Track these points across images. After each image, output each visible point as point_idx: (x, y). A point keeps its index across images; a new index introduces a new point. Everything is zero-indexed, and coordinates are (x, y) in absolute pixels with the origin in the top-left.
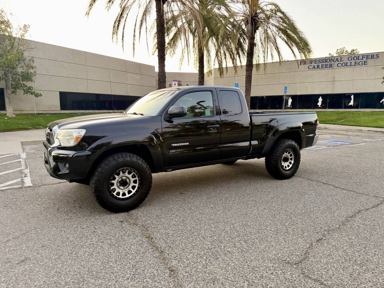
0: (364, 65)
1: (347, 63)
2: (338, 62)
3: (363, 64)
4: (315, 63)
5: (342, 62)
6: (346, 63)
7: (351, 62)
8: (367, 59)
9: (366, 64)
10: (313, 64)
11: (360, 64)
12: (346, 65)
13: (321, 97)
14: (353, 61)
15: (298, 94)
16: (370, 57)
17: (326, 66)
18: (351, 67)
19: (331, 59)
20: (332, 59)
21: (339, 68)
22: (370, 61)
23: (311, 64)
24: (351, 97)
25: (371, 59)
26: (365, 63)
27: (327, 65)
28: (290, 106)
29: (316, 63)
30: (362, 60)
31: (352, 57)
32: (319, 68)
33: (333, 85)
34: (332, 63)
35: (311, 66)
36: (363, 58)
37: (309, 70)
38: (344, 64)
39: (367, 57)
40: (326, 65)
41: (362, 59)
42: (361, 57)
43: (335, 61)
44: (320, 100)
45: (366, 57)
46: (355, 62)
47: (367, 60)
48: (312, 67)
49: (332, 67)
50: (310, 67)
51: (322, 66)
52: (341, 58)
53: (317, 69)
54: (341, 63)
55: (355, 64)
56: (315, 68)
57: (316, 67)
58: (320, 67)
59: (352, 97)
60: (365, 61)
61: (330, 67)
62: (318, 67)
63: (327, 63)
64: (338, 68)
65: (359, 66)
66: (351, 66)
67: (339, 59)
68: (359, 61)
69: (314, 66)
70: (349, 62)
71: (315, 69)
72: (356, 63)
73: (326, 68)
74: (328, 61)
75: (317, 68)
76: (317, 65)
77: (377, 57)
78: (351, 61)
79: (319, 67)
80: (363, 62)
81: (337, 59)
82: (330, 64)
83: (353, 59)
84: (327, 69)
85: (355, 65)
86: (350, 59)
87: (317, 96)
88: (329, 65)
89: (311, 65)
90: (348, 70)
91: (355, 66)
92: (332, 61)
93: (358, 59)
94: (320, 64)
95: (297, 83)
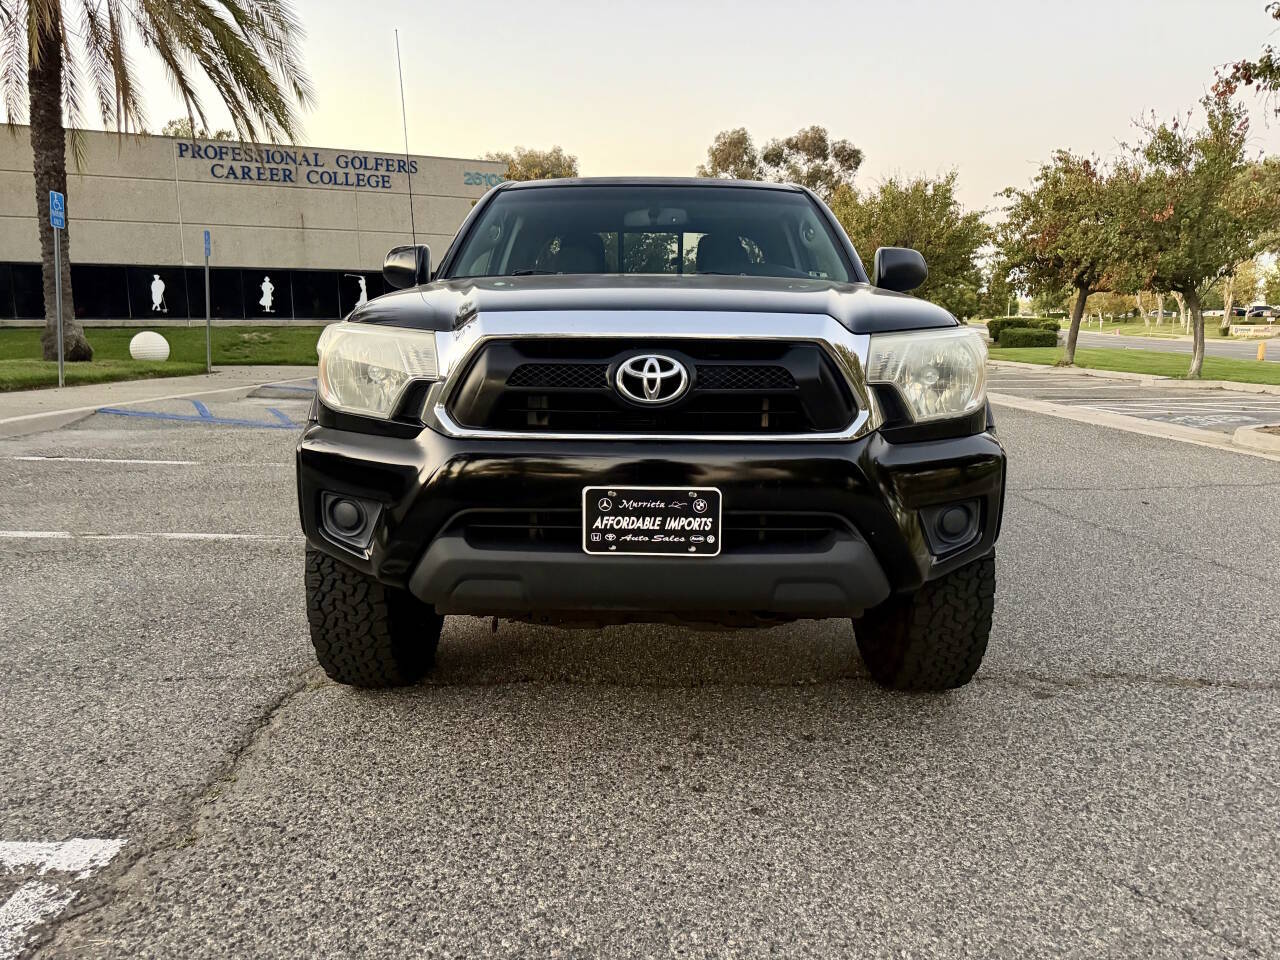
0: (384, 186)
1: (335, 173)
2: (309, 169)
3: (381, 184)
4: (234, 159)
5: (320, 170)
6: (333, 175)
7: (347, 174)
8: (388, 170)
9: (387, 185)
10: (227, 162)
11: (373, 181)
12: (333, 179)
13: (267, 279)
14: (350, 170)
15: (188, 264)
16: (396, 165)
17: (272, 174)
18: (347, 188)
19: (285, 155)
20: (288, 155)
21: (315, 186)
22: (398, 179)
23: (221, 158)
24: (360, 282)
25: (399, 171)
26: (384, 182)
27: (275, 172)
28: (161, 305)
29: (238, 157)
30: (377, 173)
31: (346, 157)
32: (251, 178)
33: (303, 240)
34: (292, 167)
35: (222, 166)
36: (377, 164)
37: (216, 180)
38: (326, 178)
39: (388, 165)
40: (271, 169)
41: (377, 169)
42: (371, 163)
43: (298, 162)
44: (267, 287)
45: (385, 164)
46: (358, 175)
47: (387, 174)
48: (225, 171)
49: (292, 181)
50: (218, 170)
51: (259, 174)
52: (316, 155)
53: (244, 181)
54: (317, 172)
55: (359, 180)
56: (236, 177)
57: (239, 173)
58: (254, 174)
59: (362, 283)
60: (383, 177)
61: (285, 181)
62: (246, 173)
63: (273, 166)
64: (310, 185)
65: (368, 188)
66: (347, 184)
67: (312, 160)
68: (368, 173)
69: (231, 168)
70: (341, 172)
71: (237, 181)
72: (361, 177)
73: (272, 179)
74: (278, 158)
75: (244, 178)
76: (243, 167)
77: (413, 170)
78: (346, 170)
79: (250, 174)
80: (380, 179)
81: (304, 156)
82: (284, 170)
83: (350, 164)
84: (275, 183)
85: (358, 185)
86: (342, 161)
87: (257, 275)
88: (281, 173)
89: (221, 162)
90: (341, 195)
91: (359, 188)
92: (289, 160)
93: (366, 168)
94: (253, 166)
95: (177, 221)
